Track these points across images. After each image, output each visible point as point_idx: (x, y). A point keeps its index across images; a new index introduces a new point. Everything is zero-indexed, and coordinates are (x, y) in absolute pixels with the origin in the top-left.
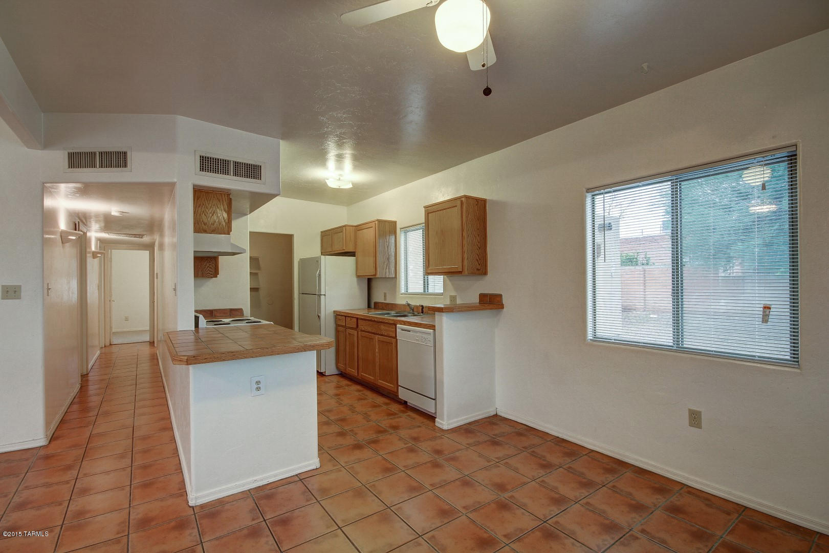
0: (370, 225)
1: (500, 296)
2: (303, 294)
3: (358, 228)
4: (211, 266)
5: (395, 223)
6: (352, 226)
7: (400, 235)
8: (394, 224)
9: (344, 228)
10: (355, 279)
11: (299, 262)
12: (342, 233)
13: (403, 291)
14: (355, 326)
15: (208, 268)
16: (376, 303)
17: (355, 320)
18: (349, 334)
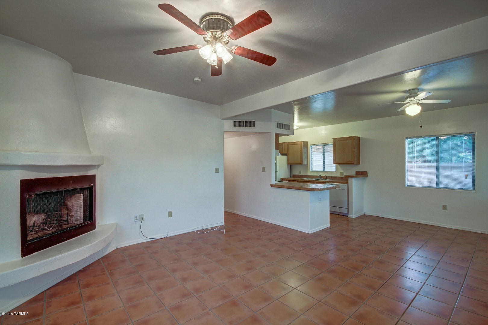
0: (299, 143)
1: (367, 172)
3: (289, 144)
5: (308, 142)
6: (286, 143)
7: (310, 148)
13: (311, 170)
16: (294, 175)
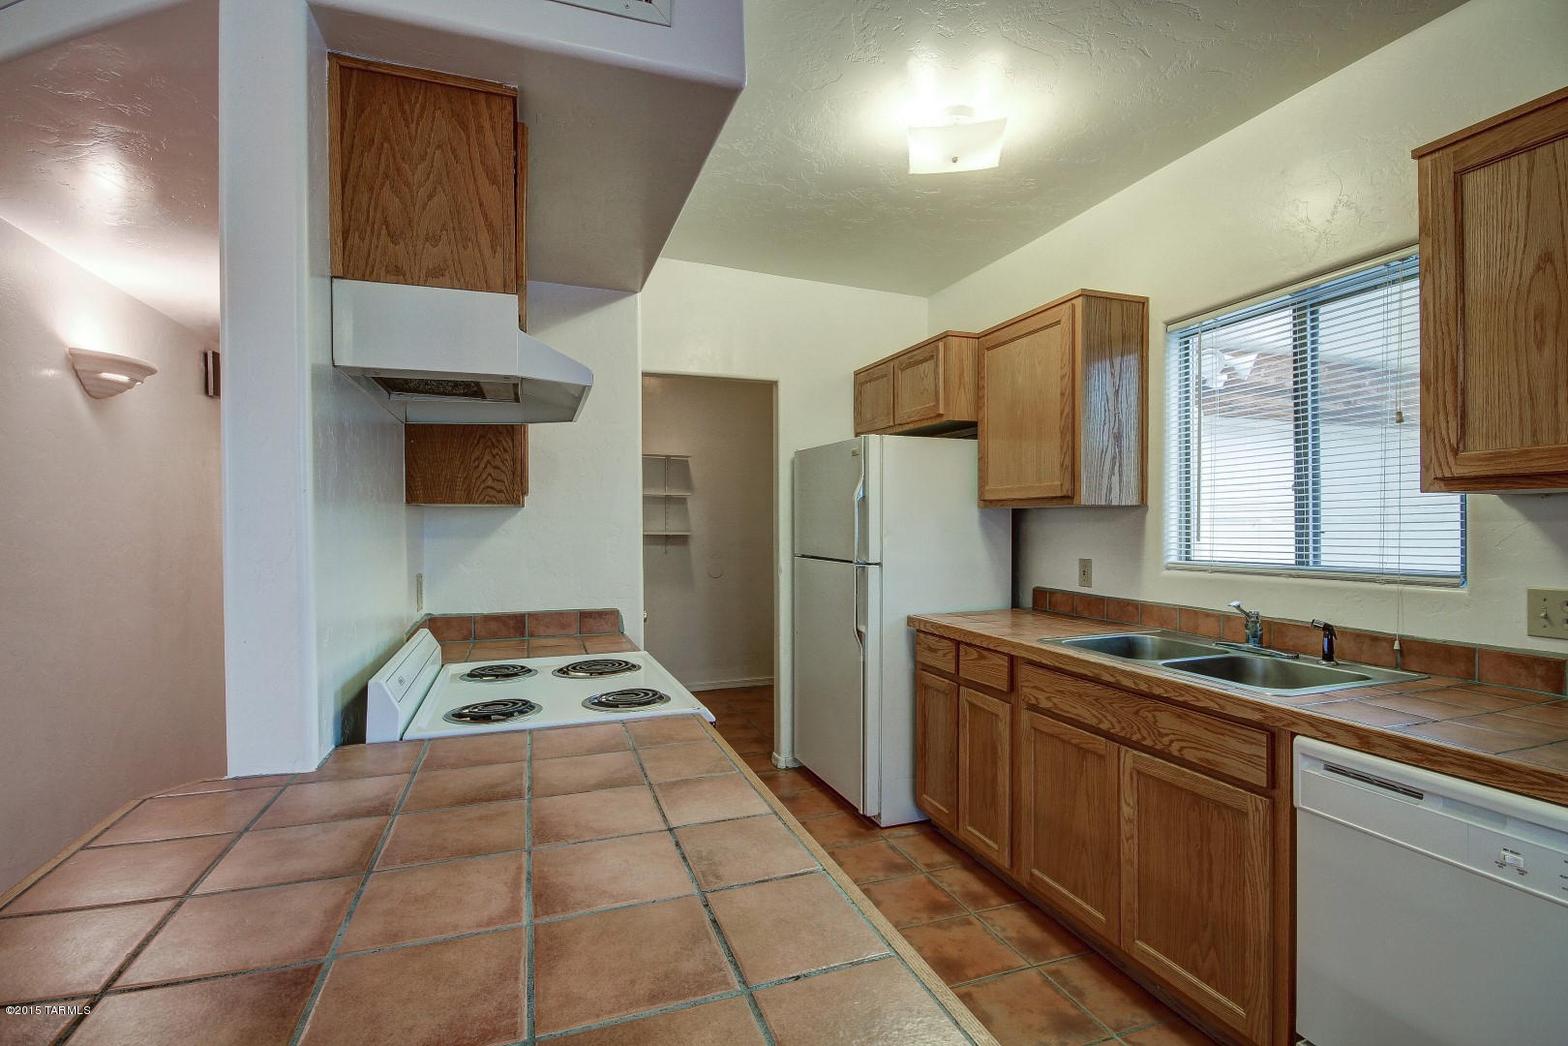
0: (1047, 317)
2: (803, 556)
3: (988, 341)
4: (498, 462)
5: (1142, 303)
6: (968, 336)
7: (1165, 350)
8: (1137, 307)
9: (941, 345)
10: (973, 512)
11: (793, 463)
12: (928, 366)
13: (1173, 555)
14: (1004, 686)
15: (490, 470)
16: (1040, 594)
17: (1004, 662)
18: (971, 705)
